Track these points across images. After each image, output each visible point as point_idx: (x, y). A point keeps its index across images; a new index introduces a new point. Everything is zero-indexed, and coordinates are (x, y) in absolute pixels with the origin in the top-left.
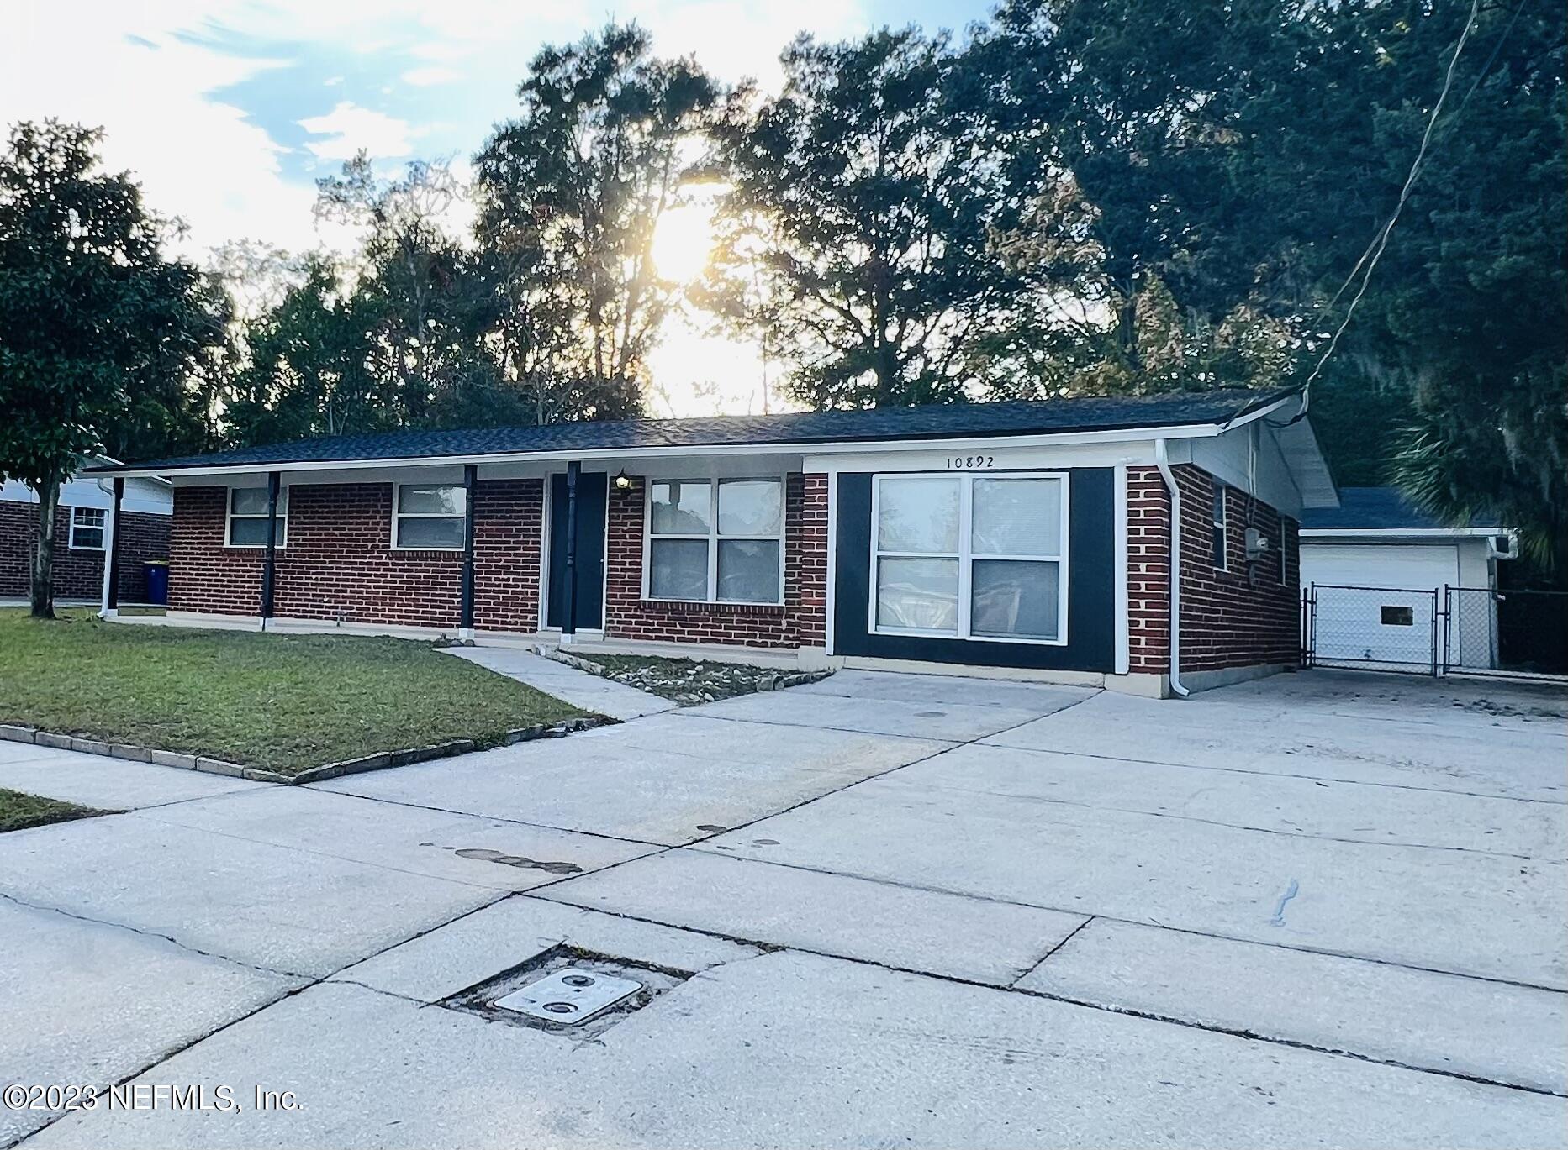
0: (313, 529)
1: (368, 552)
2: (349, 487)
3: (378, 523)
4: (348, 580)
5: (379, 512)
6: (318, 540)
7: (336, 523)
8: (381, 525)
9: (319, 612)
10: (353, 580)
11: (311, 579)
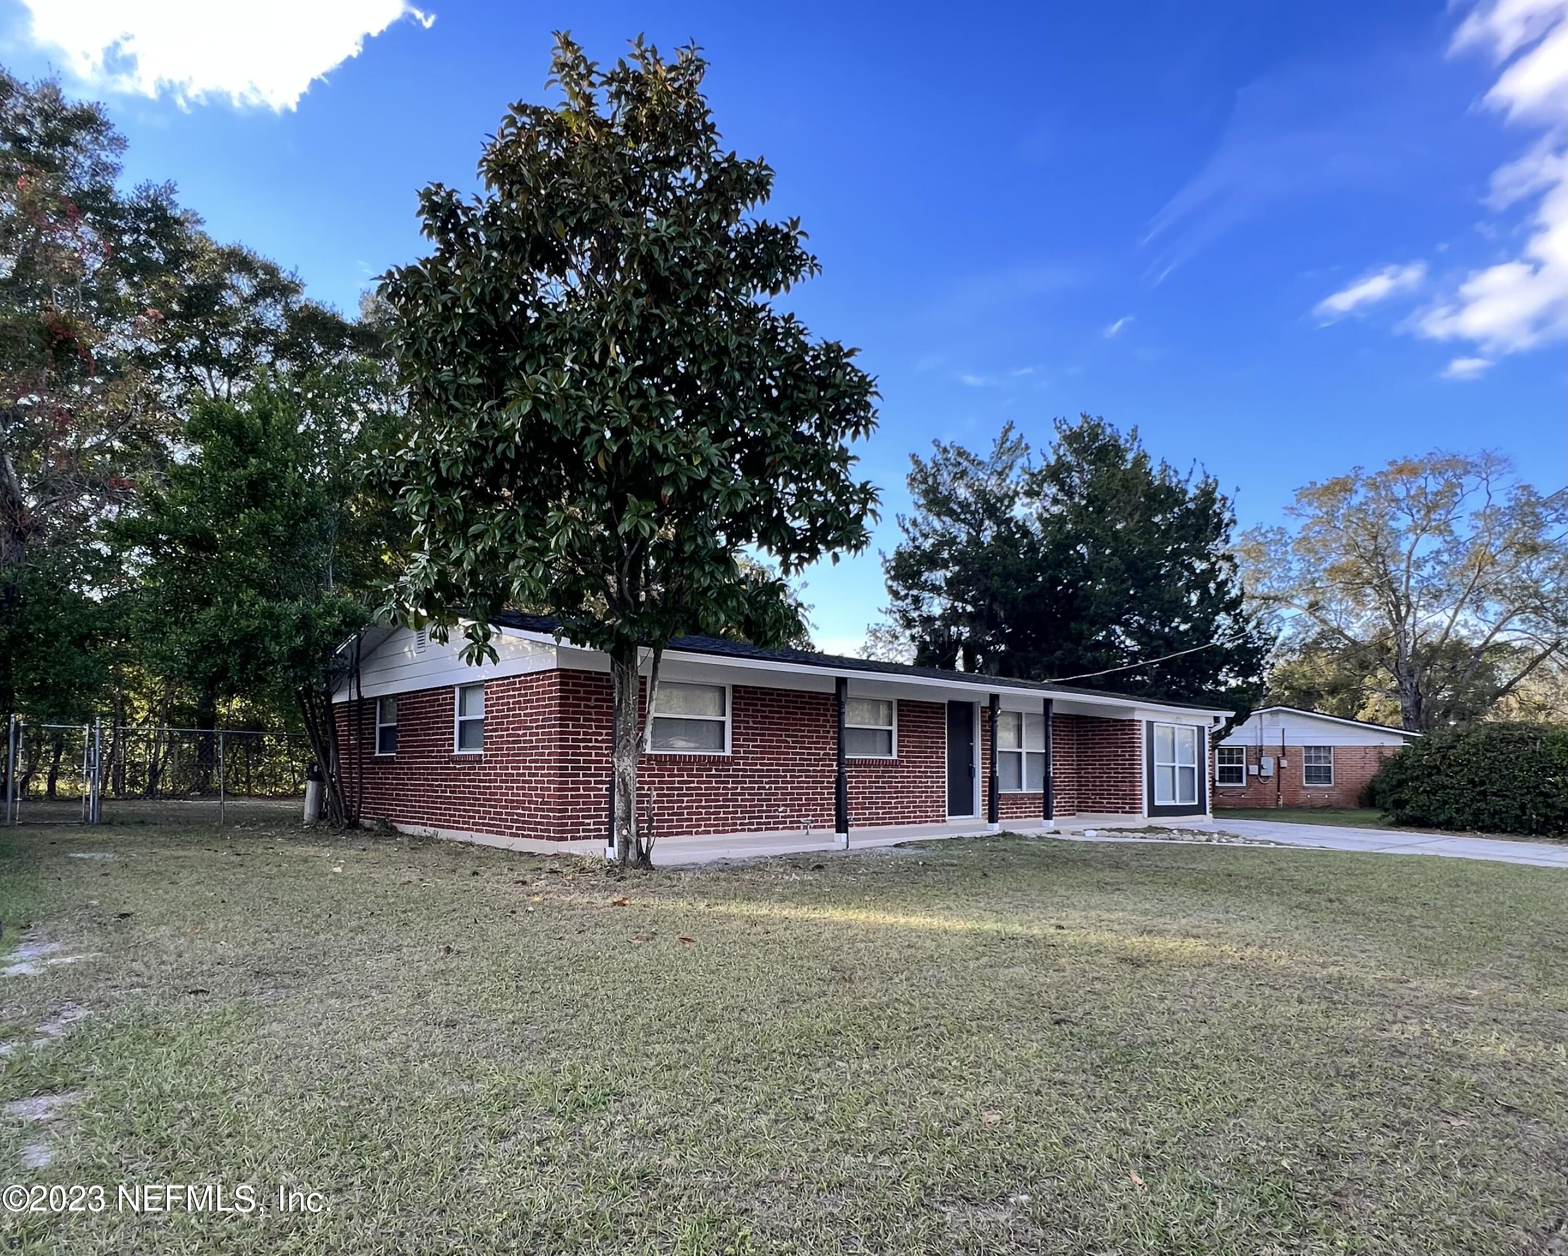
0: (764, 735)
1: (821, 760)
2: (800, 694)
3: (828, 732)
4: (802, 788)
5: (828, 721)
6: (770, 747)
7: (788, 730)
8: (831, 734)
9: (775, 823)
10: (807, 788)
11: (764, 788)
